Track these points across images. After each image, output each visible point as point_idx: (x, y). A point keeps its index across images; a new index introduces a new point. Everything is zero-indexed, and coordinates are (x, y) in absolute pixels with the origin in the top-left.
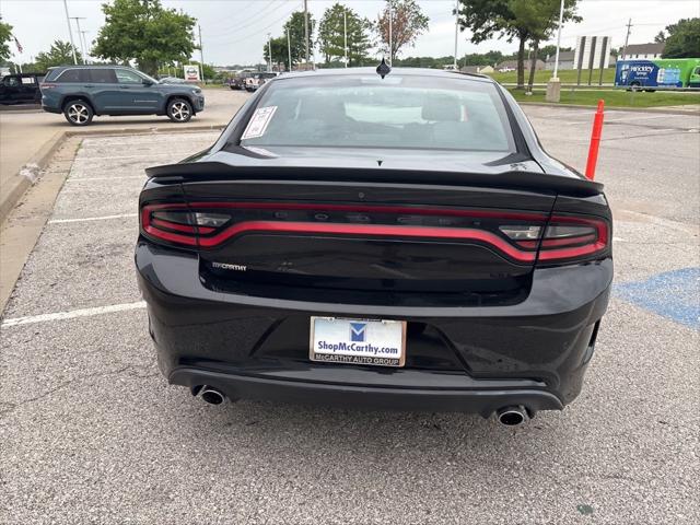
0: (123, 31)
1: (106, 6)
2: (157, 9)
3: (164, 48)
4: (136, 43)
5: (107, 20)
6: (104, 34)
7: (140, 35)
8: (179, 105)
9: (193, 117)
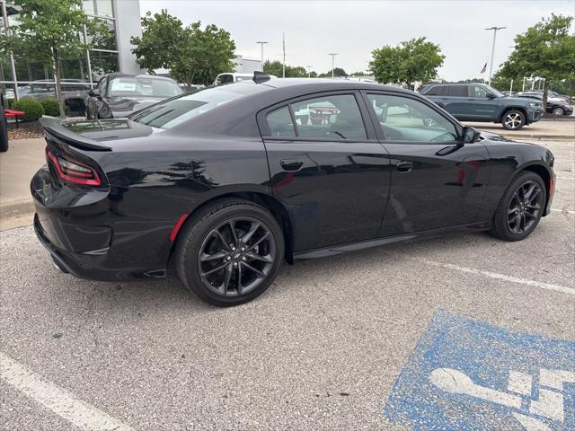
0: (523, 56)
1: (519, 36)
2: (563, 35)
3: (555, 68)
4: (532, 65)
5: (517, 47)
6: (512, 58)
7: (538, 58)
8: (513, 115)
9: (525, 126)
